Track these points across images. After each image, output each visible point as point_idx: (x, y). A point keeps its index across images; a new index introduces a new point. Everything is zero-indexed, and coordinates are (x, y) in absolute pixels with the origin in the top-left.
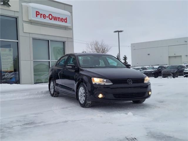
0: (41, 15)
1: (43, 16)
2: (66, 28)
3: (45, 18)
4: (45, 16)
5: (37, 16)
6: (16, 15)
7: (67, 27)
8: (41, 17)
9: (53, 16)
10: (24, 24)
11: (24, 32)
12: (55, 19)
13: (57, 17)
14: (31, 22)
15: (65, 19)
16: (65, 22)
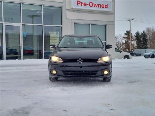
0: (82, 3)
1: (84, 4)
2: (107, 13)
3: (86, 6)
4: (86, 4)
5: (78, 5)
6: (61, 5)
7: (109, 12)
8: (82, 5)
9: (93, 3)
10: (67, 12)
11: (67, 18)
12: (96, 6)
13: (97, 4)
14: (73, 10)
15: (106, 5)
16: (106, 8)
